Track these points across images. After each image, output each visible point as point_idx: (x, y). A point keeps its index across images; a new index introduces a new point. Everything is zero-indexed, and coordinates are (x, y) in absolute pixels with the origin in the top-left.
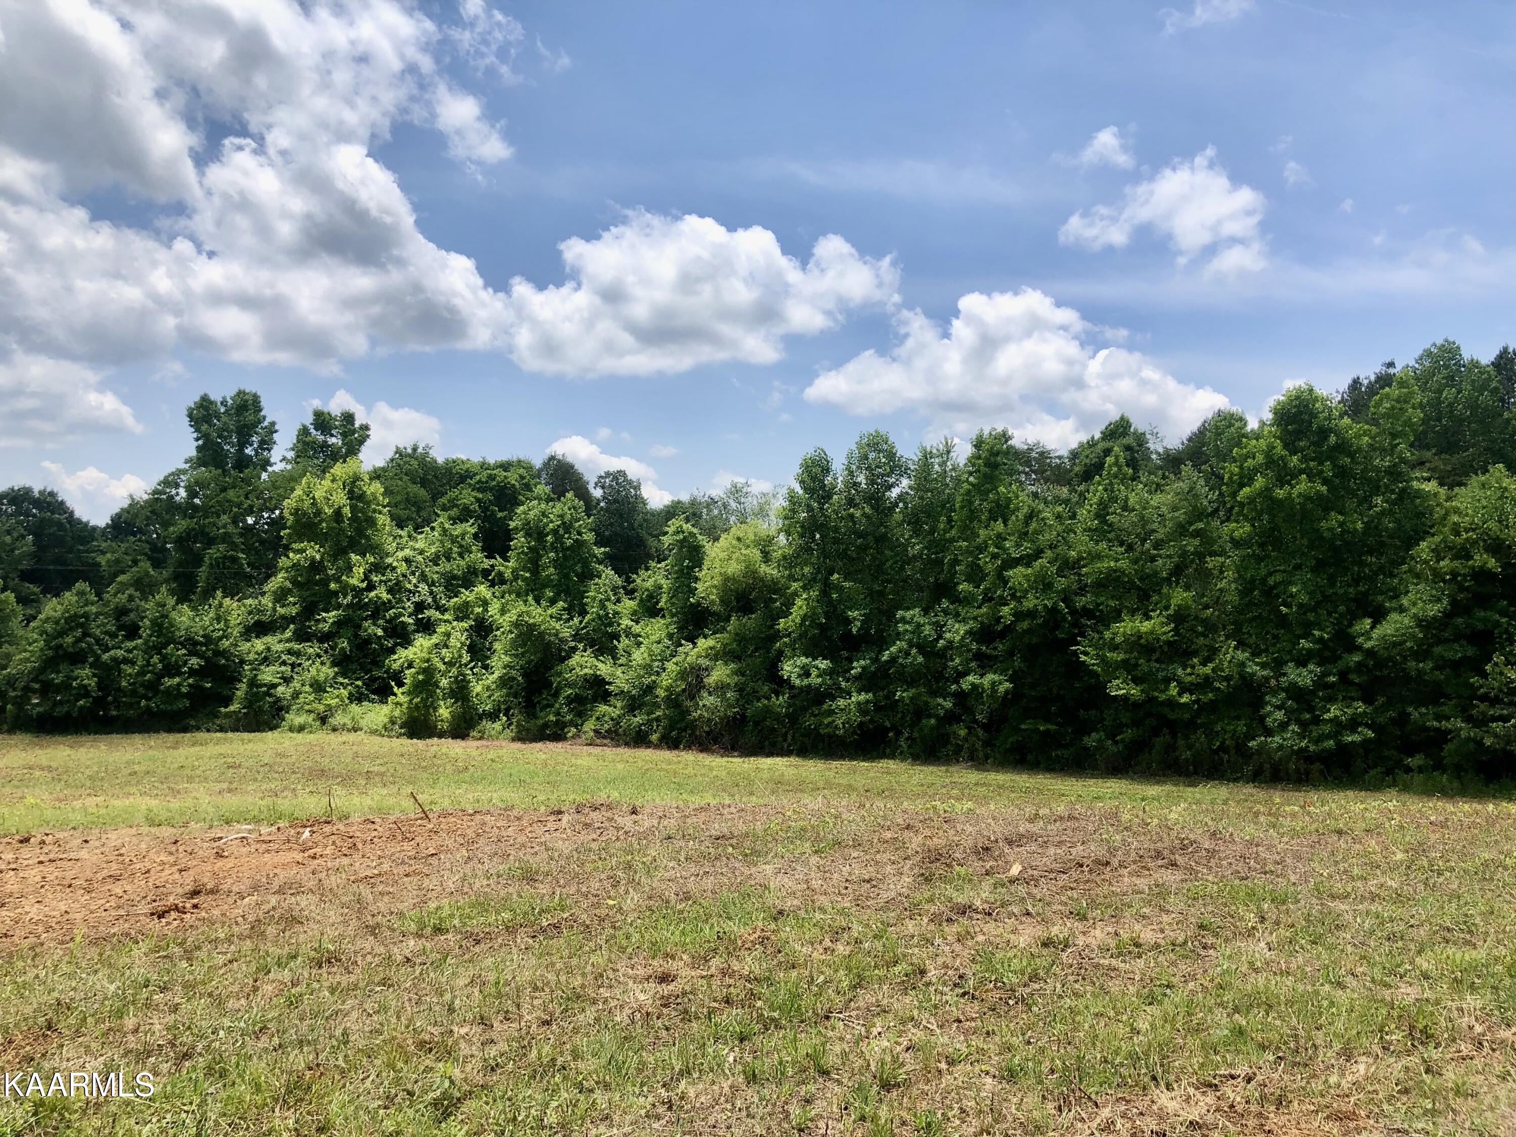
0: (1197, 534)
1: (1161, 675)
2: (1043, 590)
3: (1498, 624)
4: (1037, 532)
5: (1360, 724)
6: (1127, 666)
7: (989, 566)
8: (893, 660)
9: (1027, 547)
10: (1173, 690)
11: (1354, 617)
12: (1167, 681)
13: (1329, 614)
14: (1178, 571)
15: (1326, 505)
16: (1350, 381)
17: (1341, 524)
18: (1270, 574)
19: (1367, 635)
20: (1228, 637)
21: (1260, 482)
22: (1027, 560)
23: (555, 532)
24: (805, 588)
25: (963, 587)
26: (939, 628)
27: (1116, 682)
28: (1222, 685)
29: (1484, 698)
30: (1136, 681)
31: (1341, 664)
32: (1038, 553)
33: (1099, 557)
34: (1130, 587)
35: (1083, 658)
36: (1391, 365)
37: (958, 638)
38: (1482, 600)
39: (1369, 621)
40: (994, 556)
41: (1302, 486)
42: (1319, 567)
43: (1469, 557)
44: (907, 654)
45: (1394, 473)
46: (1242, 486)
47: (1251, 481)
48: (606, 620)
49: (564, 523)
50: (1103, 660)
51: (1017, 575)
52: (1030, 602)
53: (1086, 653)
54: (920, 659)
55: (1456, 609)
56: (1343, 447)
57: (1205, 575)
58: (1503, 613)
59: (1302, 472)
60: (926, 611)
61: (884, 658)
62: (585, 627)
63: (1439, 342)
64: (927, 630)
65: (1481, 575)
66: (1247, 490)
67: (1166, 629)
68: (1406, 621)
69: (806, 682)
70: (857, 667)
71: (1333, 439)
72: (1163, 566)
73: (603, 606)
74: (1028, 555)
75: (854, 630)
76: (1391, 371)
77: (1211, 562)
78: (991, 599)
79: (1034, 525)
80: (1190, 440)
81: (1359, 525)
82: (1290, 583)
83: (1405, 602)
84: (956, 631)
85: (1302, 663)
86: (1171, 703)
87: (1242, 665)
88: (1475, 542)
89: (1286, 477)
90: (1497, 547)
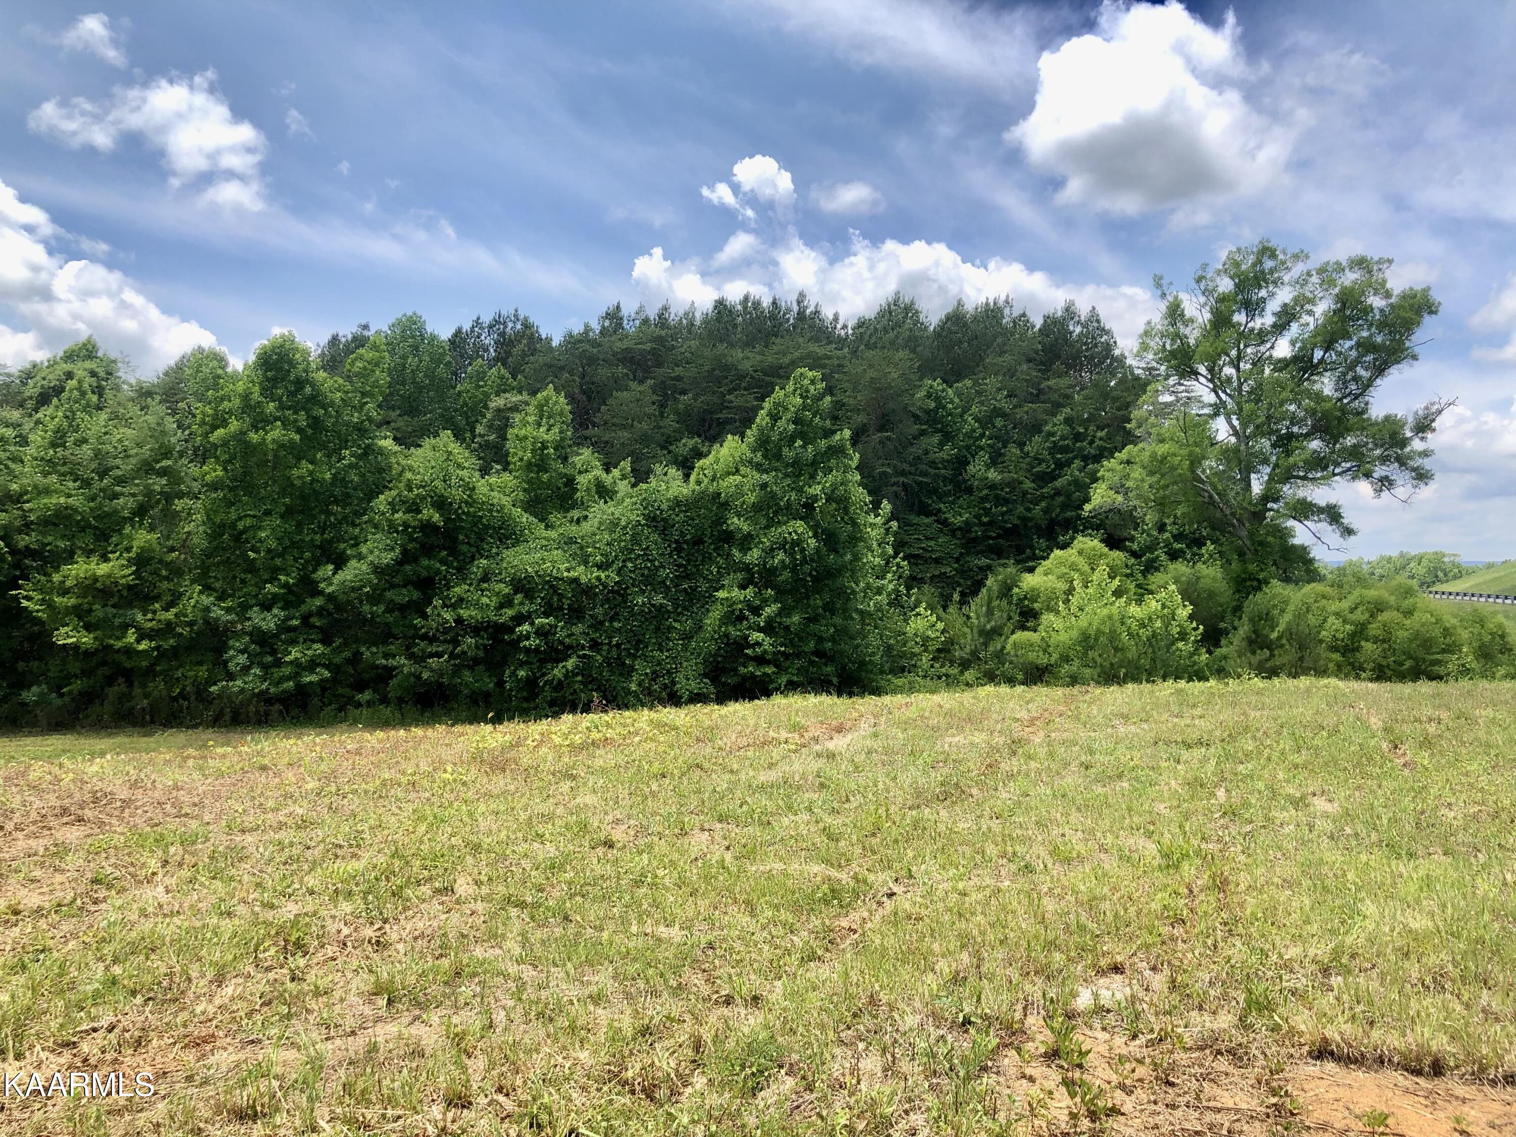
0: (163, 472)
1: (117, 621)
3: (438, 572)
5: (318, 665)
6: (79, 612)
10: (131, 637)
11: (317, 563)
12: (125, 627)
13: (296, 560)
14: (141, 511)
15: (299, 453)
16: (330, 337)
17: (311, 473)
18: (240, 519)
19: (328, 580)
20: (193, 582)
21: (234, 425)
27: (63, 630)
28: (185, 631)
29: (424, 637)
30: (88, 628)
31: (304, 608)
33: (47, 491)
34: (84, 526)
35: (25, 603)
36: (366, 327)
38: (427, 550)
39: (331, 567)
41: (276, 433)
42: (289, 513)
43: (419, 511)
45: (361, 430)
46: (214, 428)
47: (224, 423)
50: (50, 605)
53: (29, 598)
55: (407, 557)
56: (316, 399)
57: (171, 518)
58: (443, 562)
59: (277, 419)
63: (409, 313)
65: (427, 527)
66: (220, 432)
67: (127, 572)
68: (364, 567)
71: (308, 390)
72: (125, 504)
76: (366, 333)
77: (179, 505)
80: (166, 374)
81: (328, 476)
82: (260, 528)
83: (364, 549)
85: (266, 607)
86: (129, 651)
87: (207, 609)
88: (423, 498)
89: (261, 422)
90: (441, 504)
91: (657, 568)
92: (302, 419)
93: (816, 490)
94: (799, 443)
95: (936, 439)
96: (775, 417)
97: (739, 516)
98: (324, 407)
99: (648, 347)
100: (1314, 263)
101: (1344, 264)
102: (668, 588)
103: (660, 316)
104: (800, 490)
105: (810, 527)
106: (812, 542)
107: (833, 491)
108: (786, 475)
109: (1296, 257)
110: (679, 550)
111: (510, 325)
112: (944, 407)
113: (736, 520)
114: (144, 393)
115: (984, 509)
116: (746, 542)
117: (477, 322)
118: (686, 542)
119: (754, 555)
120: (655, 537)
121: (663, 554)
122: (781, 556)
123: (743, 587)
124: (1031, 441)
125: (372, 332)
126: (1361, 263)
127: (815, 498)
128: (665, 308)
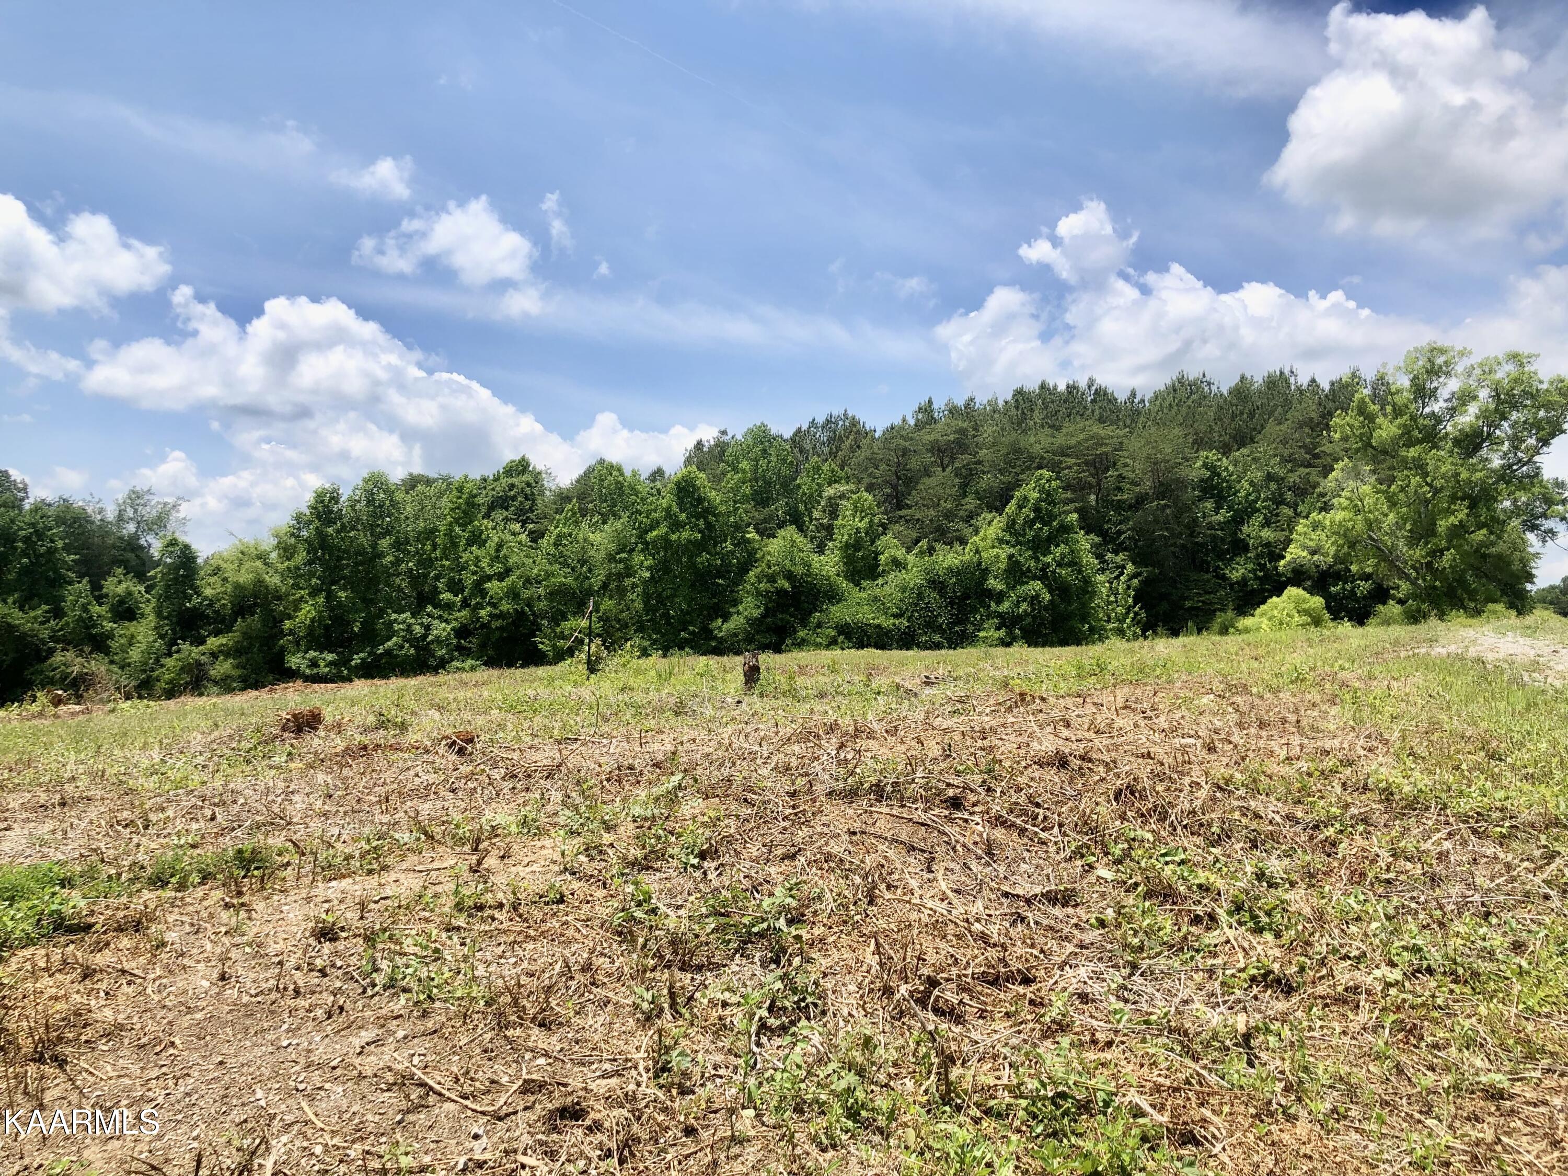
0: (621, 561)
2: (513, 599)
4: (506, 557)
7: (469, 580)
8: (388, 652)
9: (499, 568)
11: (712, 618)
13: (698, 616)
14: (605, 586)
15: (700, 546)
16: (696, 443)
17: (708, 560)
19: (720, 628)
20: (636, 632)
21: (661, 529)
22: (501, 577)
23: (27, 540)
24: (310, 594)
25: (446, 596)
26: (427, 628)
32: (508, 571)
33: (553, 575)
35: (541, 646)
36: (724, 433)
37: (445, 634)
38: (782, 608)
39: (720, 620)
40: (474, 573)
41: (686, 534)
43: (775, 582)
44: (402, 647)
45: (737, 527)
47: (652, 528)
48: (87, 623)
49: (36, 531)
50: (554, 646)
51: (493, 587)
52: (506, 606)
53: (542, 643)
54: (412, 651)
55: (768, 613)
56: (709, 511)
57: (621, 592)
58: (792, 616)
59: (686, 524)
60: (414, 615)
61: (380, 651)
62: (61, 630)
63: (758, 424)
64: (418, 629)
65: (781, 592)
66: (652, 534)
68: (741, 620)
69: (315, 671)
70: (356, 660)
71: (705, 504)
72: (596, 582)
73: (85, 608)
74: (500, 573)
75: (356, 629)
76: (726, 438)
77: (627, 582)
78: (469, 605)
79: (504, 551)
80: (578, 481)
81: (719, 562)
82: (676, 596)
83: (740, 608)
84: (440, 629)
88: (779, 572)
89: (676, 526)
90: (789, 576)
91: (936, 616)
92: (701, 524)
93: (1049, 559)
94: (1038, 525)
95: (1209, 505)
96: (1020, 507)
97: (995, 578)
98: (715, 515)
99: (952, 437)
100: (1474, 360)
101: (1500, 357)
102: (945, 631)
103: (967, 406)
104: (1037, 560)
105: (1046, 586)
106: (1048, 597)
107: (1062, 559)
108: (1029, 548)
109: (1462, 354)
110: (952, 603)
111: (841, 423)
112: (1219, 475)
113: (992, 581)
114: (563, 497)
115: (1259, 564)
116: (1000, 597)
117: (813, 423)
118: (957, 597)
119: (1005, 606)
120: (934, 594)
121: (940, 607)
122: (1024, 606)
123: (998, 629)
124: (1303, 502)
125: (730, 436)
126: (1514, 357)
127: (1048, 565)
128: (972, 400)
